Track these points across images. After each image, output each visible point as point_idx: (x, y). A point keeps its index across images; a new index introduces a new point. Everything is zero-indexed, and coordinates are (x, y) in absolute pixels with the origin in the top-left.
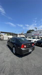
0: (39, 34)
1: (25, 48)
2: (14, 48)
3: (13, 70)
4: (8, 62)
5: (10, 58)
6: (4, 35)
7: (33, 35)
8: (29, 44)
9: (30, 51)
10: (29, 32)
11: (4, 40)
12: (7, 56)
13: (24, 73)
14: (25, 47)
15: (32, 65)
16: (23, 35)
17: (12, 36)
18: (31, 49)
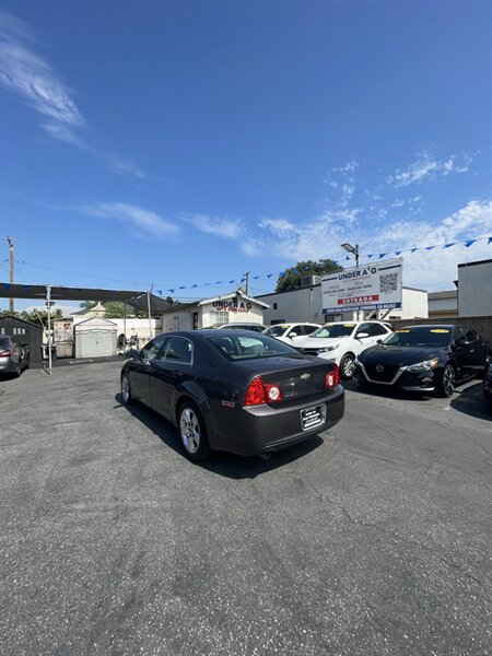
0: (376, 298)
1: (274, 404)
2: (187, 412)
3: (204, 556)
4: (156, 512)
5: (163, 484)
6: (77, 320)
7: (330, 303)
8: (305, 376)
9: (312, 422)
10: (297, 280)
11: (87, 361)
12: (140, 479)
13: (279, 561)
14: (274, 394)
15: (330, 518)
16: (249, 305)
17: (153, 322)
18: (318, 410)
